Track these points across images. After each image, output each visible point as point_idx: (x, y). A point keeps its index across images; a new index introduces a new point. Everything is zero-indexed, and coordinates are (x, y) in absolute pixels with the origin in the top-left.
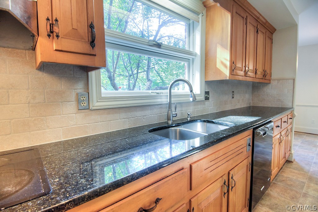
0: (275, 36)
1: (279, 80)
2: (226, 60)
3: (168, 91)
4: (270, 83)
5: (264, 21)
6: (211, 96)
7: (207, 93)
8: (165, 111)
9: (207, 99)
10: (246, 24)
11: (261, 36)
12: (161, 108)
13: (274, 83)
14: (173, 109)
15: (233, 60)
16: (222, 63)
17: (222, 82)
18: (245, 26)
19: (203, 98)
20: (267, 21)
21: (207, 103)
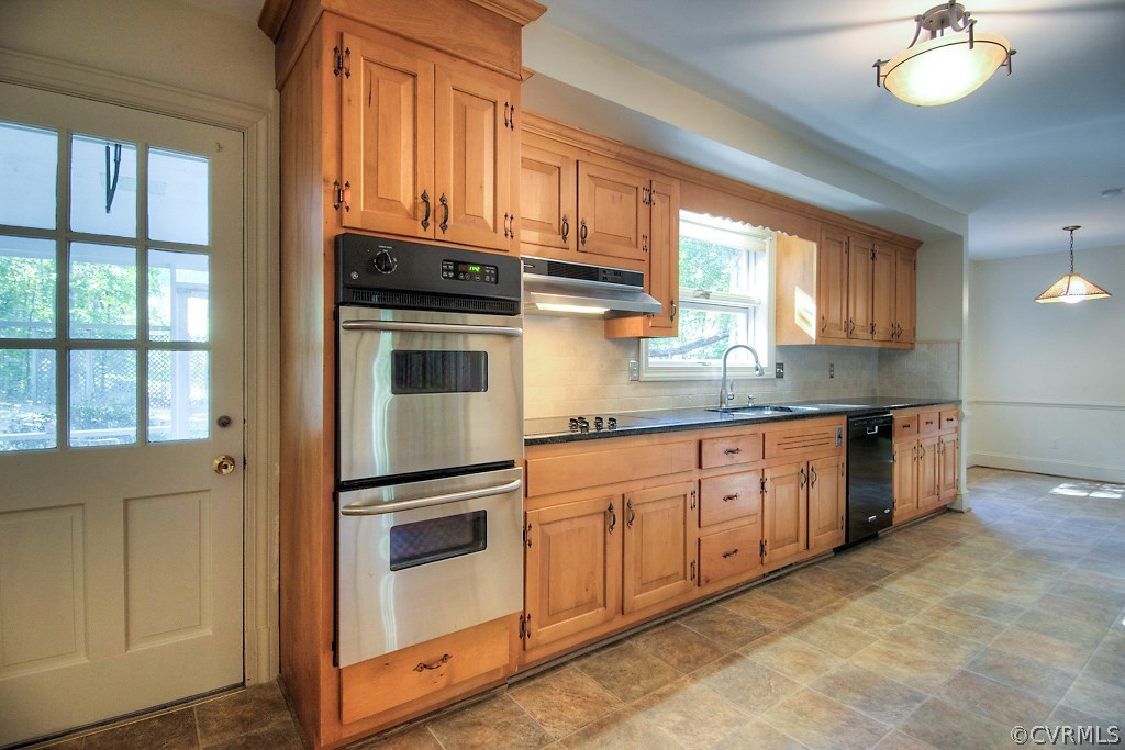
0: (921, 255)
1: (930, 343)
2: (811, 314)
3: (722, 361)
4: (912, 349)
5: (889, 235)
6: (786, 372)
7: (780, 366)
8: (715, 392)
9: (780, 376)
10: (848, 252)
11: (882, 264)
12: (710, 385)
13: (920, 349)
14: (729, 388)
15: (823, 313)
16: (803, 318)
17: (807, 348)
18: (845, 256)
19: (771, 373)
20: (895, 235)
21: (779, 382)
